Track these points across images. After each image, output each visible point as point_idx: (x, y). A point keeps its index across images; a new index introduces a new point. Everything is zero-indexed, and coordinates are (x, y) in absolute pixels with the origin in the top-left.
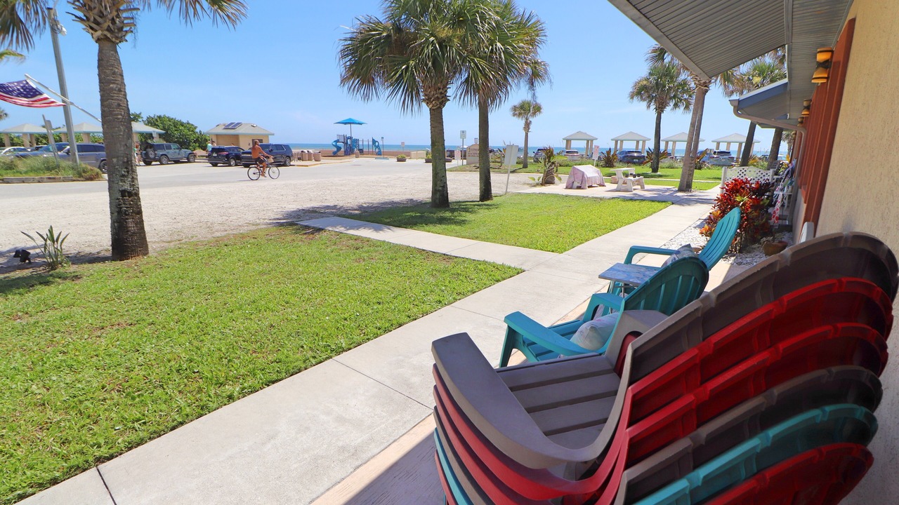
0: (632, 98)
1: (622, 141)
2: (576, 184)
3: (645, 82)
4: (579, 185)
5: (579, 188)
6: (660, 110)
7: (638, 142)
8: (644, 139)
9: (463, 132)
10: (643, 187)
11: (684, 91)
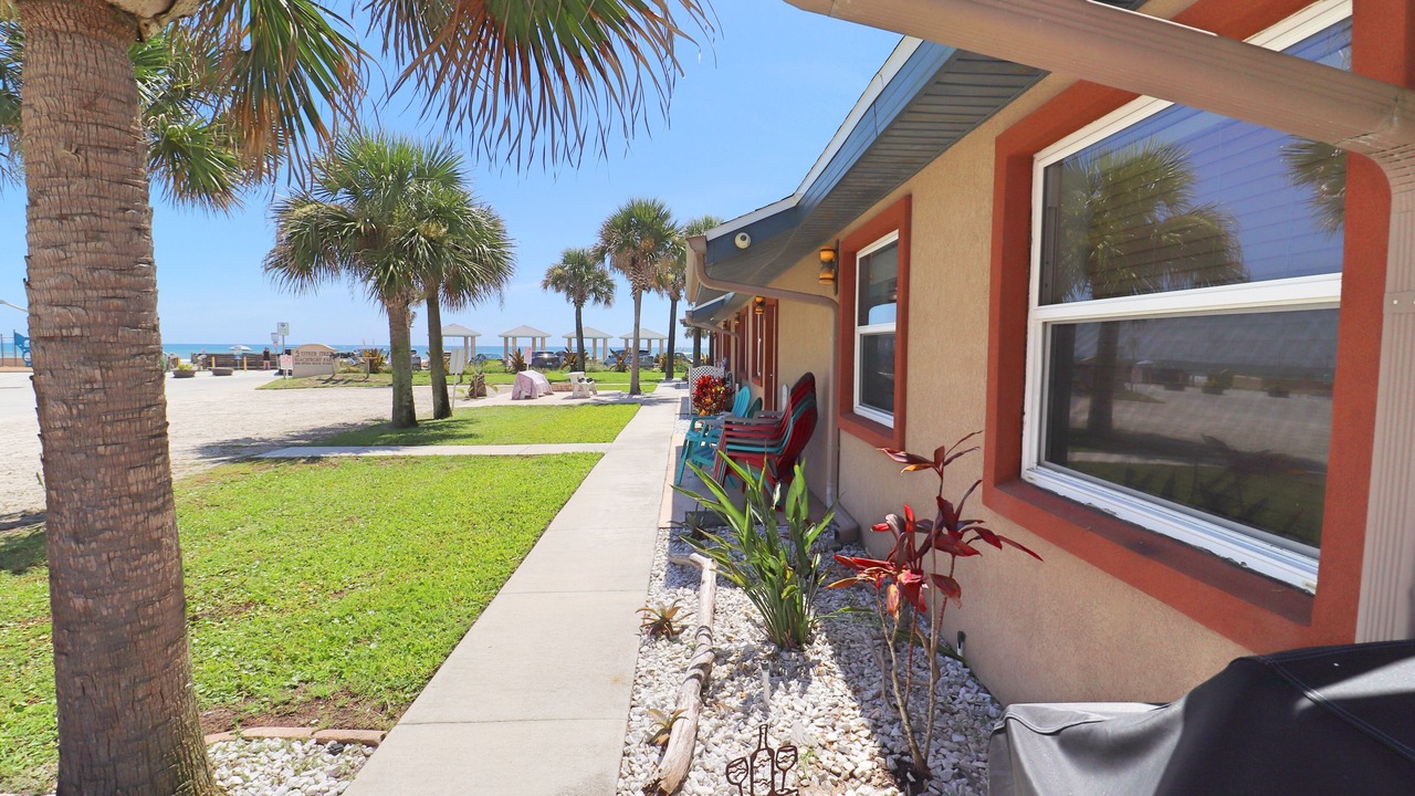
0: (546, 288)
1: (514, 338)
2: (524, 394)
3: (560, 271)
4: (528, 394)
5: (527, 398)
6: (579, 304)
7: (534, 339)
8: (543, 335)
9: (283, 325)
10: (595, 393)
11: (602, 283)
